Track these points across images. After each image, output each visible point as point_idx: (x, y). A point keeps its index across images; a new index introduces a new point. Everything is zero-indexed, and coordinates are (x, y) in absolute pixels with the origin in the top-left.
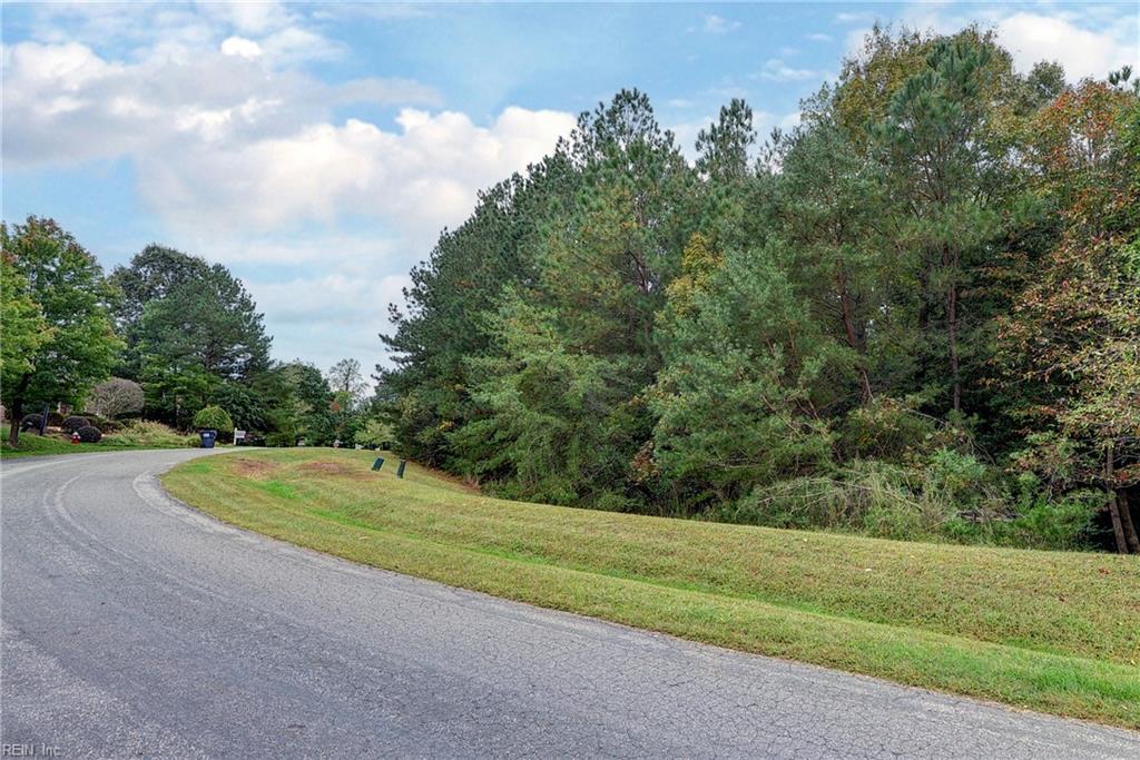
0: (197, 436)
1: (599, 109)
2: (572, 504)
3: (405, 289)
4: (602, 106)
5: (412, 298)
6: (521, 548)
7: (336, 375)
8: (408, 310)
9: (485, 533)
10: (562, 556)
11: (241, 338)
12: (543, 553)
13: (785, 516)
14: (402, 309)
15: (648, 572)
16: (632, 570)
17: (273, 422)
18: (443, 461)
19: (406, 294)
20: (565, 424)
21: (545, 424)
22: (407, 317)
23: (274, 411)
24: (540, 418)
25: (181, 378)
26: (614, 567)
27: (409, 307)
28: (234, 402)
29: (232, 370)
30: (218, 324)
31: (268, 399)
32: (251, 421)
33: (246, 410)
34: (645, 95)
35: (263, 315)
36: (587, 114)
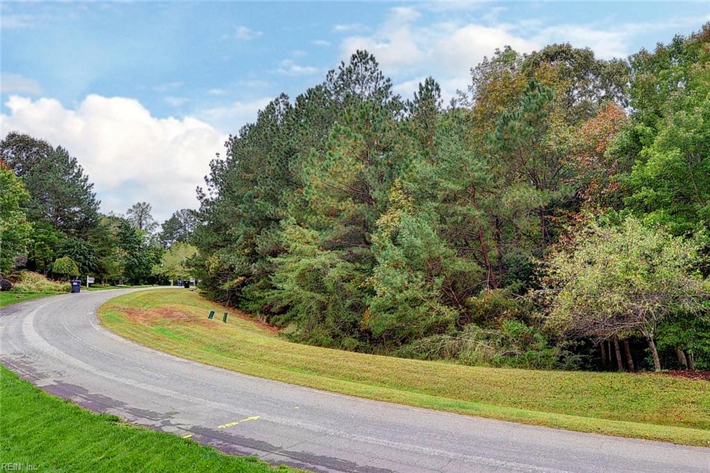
0: (69, 284)
1: (342, 65)
2: (328, 346)
3: (206, 177)
4: (343, 64)
5: (212, 183)
6: (306, 369)
7: (132, 215)
8: (209, 192)
9: (288, 362)
10: (324, 372)
11: (79, 203)
12: (315, 371)
13: (424, 355)
14: (205, 191)
15: (358, 379)
16: (352, 378)
17: (103, 267)
18: (239, 302)
19: (207, 180)
20: (323, 297)
21: (313, 298)
22: (208, 197)
23: (104, 258)
24: (309, 294)
25: (40, 236)
26: (345, 377)
27: (209, 190)
28: (77, 252)
29: (70, 227)
30: (63, 193)
31: (99, 249)
32: (89, 266)
33: (86, 258)
34: (372, 55)
35: (93, 184)
36: (333, 71)
